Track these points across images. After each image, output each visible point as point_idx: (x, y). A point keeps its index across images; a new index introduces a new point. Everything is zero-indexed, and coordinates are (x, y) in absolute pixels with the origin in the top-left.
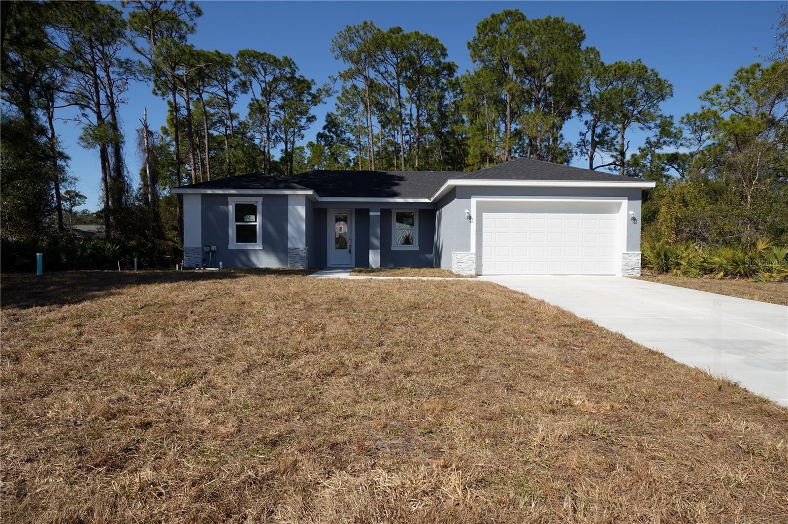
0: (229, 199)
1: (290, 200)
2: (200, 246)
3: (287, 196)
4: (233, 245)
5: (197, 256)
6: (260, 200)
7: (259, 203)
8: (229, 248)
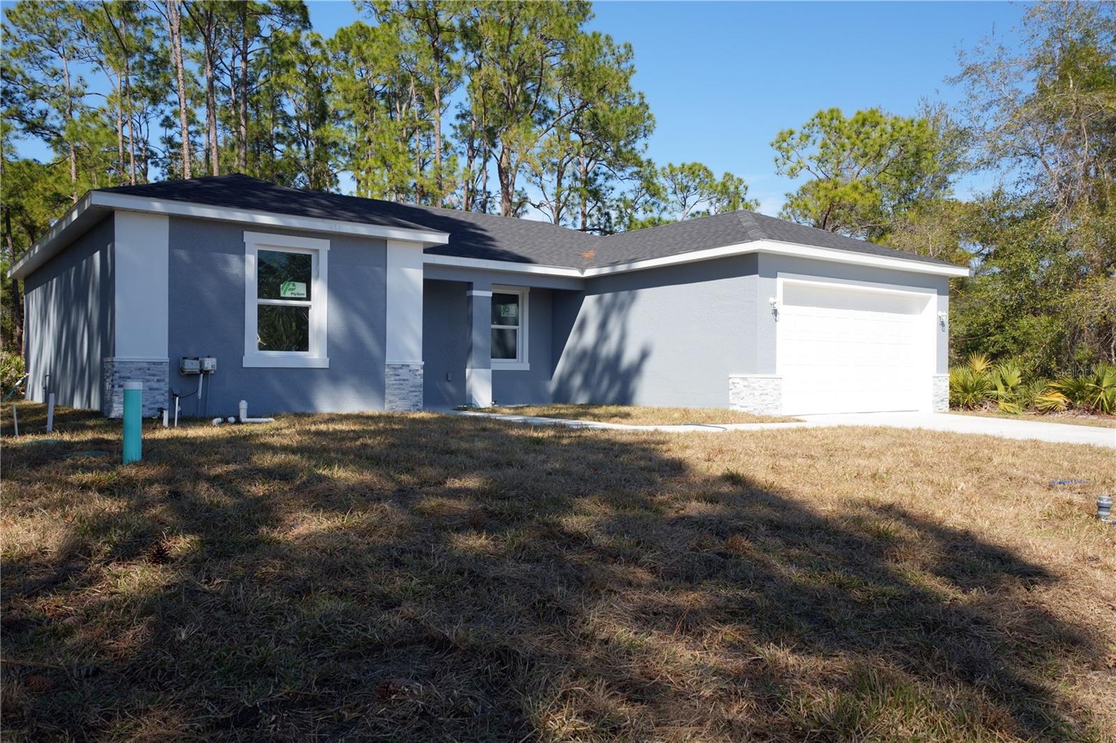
0: (248, 236)
1: (392, 252)
2: (164, 357)
3: (384, 241)
4: (255, 356)
5: (155, 385)
6: (324, 246)
7: (321, 251)
8: (244, 366)
